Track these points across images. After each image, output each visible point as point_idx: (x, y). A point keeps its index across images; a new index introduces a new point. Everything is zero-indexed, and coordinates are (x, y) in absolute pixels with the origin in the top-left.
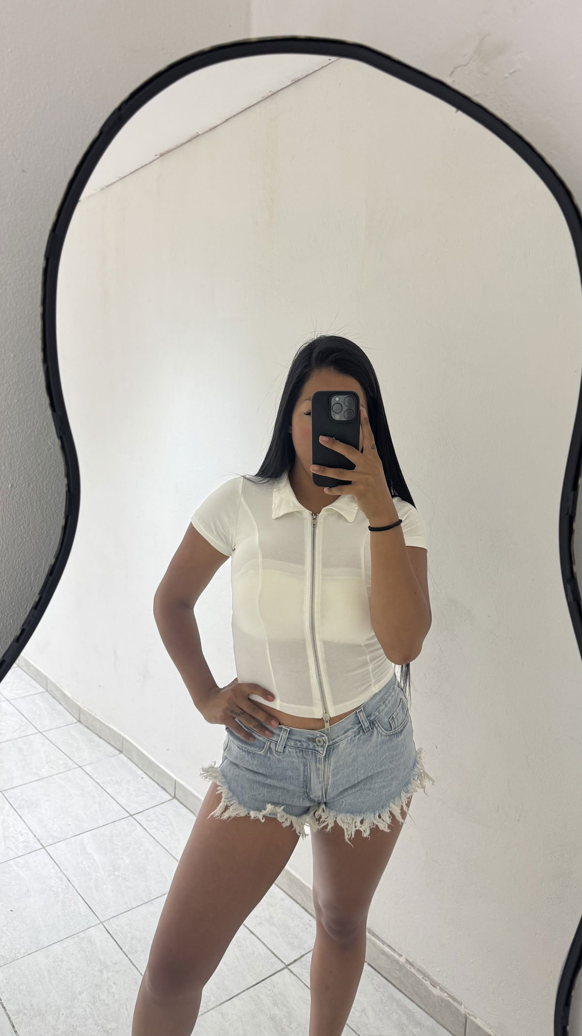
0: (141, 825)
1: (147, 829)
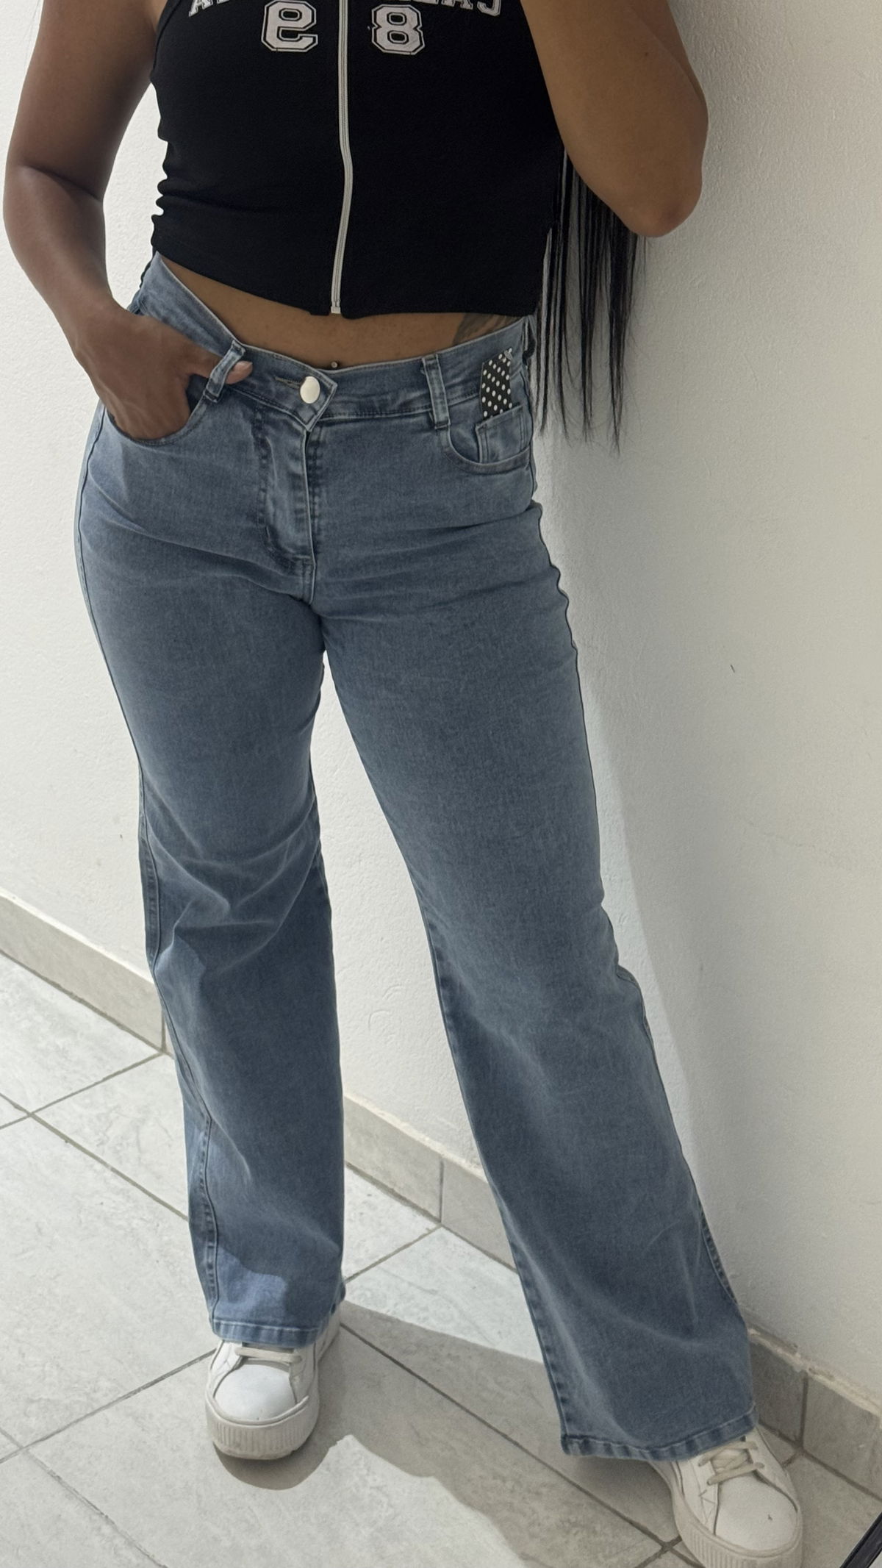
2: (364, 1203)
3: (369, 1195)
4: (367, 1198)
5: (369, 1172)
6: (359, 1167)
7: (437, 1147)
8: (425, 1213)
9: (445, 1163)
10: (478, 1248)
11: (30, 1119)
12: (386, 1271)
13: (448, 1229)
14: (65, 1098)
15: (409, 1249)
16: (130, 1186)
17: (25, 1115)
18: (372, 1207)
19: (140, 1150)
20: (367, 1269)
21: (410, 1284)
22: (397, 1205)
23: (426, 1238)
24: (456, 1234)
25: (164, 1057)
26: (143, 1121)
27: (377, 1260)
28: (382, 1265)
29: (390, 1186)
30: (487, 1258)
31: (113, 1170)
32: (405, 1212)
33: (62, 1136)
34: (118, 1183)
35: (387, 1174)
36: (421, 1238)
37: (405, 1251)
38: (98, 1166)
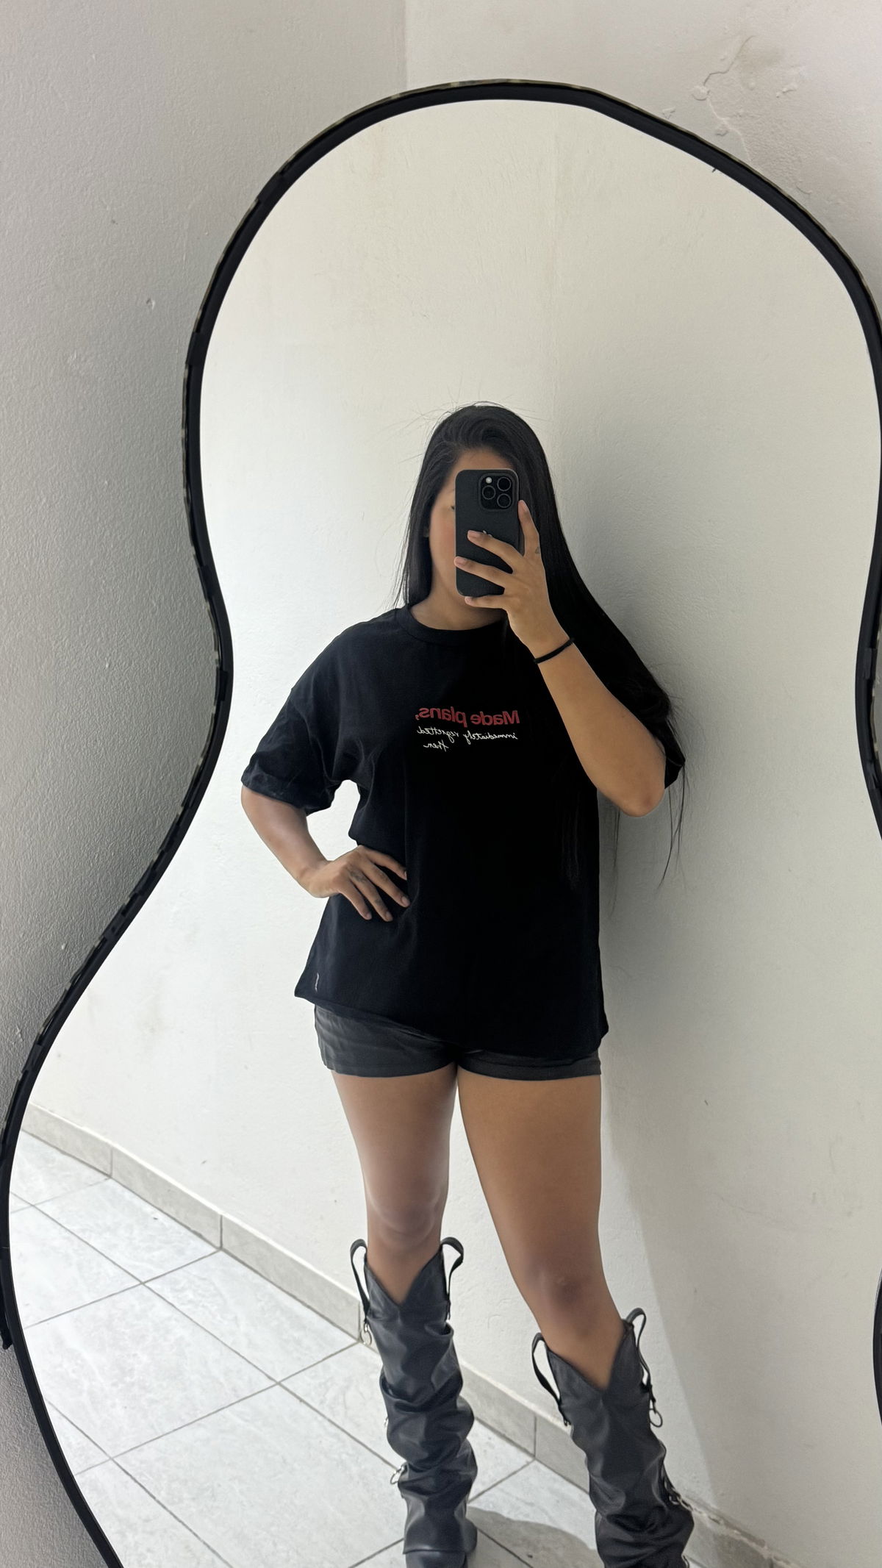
0: (164, 1299)
1: (176, 1304)
2: (487, 1443)
3: (490, 1439)
4: (487, 1440)
5: (489, 1423)
6: (484, 1420)
7: (533, 1407)
8: (525, 1451)
9: (538, 1418)
10: (559, 1474)
11: (278, 1387)
12: (502, 1490)
13: (541, 1462)
14: (300, 1372)
15: (516, 1475)
16: (339, 1432)
17: (273, 1383)
18: (492, 1447)
19: (346, 1408)
20: (489, 1489)
21: (517, 1499)
22: (508, 1446)
23: (527, 1468)
24: (546, 1465)
25: (360, 1345)
26: (347, 1388)
27: (495, 1482)
28: (500, 1486)
29: (503, 1432)
30: (565, 1482)
31: (330, 1421)
32: (512, 1449)
33: (298, 1398)
34: (333, 1429)
35: (500, 1424)
36: (523, 1467)
37: (514, 1477)
38: (320, 1418)
